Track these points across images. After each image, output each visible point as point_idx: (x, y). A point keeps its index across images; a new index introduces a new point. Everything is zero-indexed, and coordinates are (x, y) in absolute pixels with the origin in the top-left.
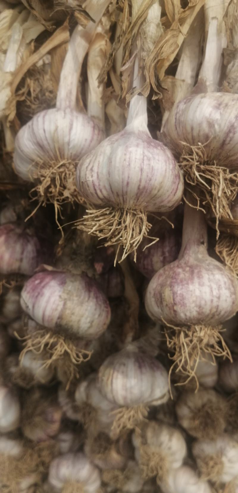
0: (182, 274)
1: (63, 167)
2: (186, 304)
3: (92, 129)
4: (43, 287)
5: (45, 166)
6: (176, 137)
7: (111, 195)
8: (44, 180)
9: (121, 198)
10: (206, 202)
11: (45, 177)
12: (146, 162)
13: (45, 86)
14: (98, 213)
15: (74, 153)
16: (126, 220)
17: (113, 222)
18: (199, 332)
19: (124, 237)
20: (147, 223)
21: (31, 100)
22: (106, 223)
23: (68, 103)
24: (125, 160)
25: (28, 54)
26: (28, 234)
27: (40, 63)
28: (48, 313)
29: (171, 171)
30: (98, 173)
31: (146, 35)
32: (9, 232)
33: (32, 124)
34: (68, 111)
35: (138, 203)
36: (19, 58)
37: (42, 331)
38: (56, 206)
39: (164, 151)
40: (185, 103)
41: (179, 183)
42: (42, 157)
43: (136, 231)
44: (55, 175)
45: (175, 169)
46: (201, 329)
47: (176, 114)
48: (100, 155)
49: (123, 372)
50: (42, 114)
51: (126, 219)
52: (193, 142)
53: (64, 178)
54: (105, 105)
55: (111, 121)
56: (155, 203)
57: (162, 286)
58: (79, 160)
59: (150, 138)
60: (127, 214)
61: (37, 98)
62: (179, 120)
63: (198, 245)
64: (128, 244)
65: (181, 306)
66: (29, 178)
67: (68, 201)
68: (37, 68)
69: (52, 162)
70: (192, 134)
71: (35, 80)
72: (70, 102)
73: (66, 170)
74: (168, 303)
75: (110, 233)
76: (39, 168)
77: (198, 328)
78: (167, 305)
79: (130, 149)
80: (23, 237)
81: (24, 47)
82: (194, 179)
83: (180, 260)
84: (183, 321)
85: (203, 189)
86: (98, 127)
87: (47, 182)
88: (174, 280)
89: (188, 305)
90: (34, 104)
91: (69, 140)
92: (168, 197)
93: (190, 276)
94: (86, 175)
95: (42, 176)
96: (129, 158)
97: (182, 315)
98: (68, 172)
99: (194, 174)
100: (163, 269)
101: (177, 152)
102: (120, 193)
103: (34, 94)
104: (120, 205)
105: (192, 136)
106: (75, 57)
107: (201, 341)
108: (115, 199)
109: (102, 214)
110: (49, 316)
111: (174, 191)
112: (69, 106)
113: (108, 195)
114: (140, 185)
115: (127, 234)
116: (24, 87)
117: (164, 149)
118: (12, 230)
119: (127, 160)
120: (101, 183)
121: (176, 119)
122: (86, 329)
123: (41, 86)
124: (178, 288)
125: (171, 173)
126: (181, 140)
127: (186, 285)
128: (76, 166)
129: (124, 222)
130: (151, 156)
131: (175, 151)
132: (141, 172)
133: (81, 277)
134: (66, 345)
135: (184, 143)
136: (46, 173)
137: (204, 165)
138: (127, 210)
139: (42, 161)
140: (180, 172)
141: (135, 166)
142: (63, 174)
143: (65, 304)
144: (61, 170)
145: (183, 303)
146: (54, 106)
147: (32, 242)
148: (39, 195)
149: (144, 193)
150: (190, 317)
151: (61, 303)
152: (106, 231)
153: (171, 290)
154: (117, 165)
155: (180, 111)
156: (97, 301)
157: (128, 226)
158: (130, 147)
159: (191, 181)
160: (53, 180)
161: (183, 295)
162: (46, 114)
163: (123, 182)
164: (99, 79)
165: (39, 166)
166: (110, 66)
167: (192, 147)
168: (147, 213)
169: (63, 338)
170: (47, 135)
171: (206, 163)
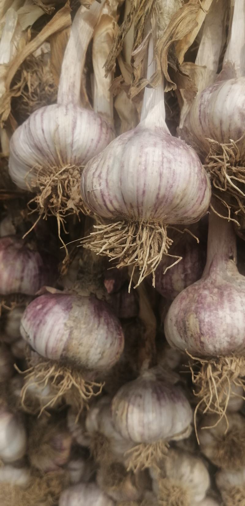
0: (209, 296)
1: (66, 173)
2: (215, 334)
3: (100, 127)
4: (46, 314)
5: (44, 172)
6: (201, 133)
7: (124, 207)
8: (44, 189)
9: (136, 210)
10: (239, 211)
11: (45, 186)
12: (166, 165)
13: (44, 79)
14: (109, 229)
15: (78, 156)
16: (142, 236)
17: (126, 240)
18: (229, 365)
19: (140, 257)
20: (167, 238)
21: (29, 95)
22: (118, 240)
23: (70, 97)
24: (140, 164)
25: (25, 42)
26: (29, 249)
27: (38, 53)
28: (51, 344)
29: (196, 175)
30: (107, 180)
31: (162, 11)
32: (8, 246)
33: (29, 124)
34: (70, 106)
35: (156, 216)
36: (14, 48)
37: (45, 364)
38: (59, 219)
39: (187, 150)
40: (211, 92)
41: (205, 190)
42: (41, 163)
43: (154, 249)
44: (57, 183)
45: (201, 172)
46: (232, 361)
47: (200, 105)
48: (110, 157)
49: (139, 406)
50: (40, 111)
51: (142, 234)
52: (223, 138)
53: (68, 186)
54: (114, 98)
55: (120, 117)
56: (177, 215)
57: (186, 311)
58: (85, 165)
59: (170, 135)
60: (142, 229)
61: (35, 93)
62: (204, 112)
63: (226, 260)
64: (145, 265)
65: (209, 337)
66: (27, 187)
67: (73, 213)
68: (35, 58)
69: (53, 168)
70: (221, 128)
71: (33, 73)
72: (73, 96)
73: (70, 176)
74: (193, 334)
75: (123, 253)
76: (38, 175)
77: (228, 360)
78: (192, 336)
79: (146, 150)
80: (23, 252)
81: (19, 36)
82: (224, 184)
83: (205, 279)
84: (212, 354)
85: (235, 196)
86: (106, 124)
87: (47, 191)
88: (201, 305)
89: (217, 335)
90: (32, 101)
91: (73, 140)
92: (193, 207)
93: (219, 299)
94: (92, 183)
95: (42, 185)
96: (146, 161)
97: (211, 347)
98: (71, 179)
99: (224, 177)
100: (185, 290)
101: (201, 152)
102: (135, 204)
103: (31, 88)
104: (134, 218)
105: (221, 132)
106: (78, 43)
107: (231, 374)
108: (129, 212)
109: (113, 229)
110: (53, 348)
111: (200, 199)
112: (72, 102)
113: (120, 206)
114: (158, 194)
115: (143, 253)
116: (20, 81)
117: (188, 148)
118: (11, 245)
119: (143, 163)
120: (111, 193)
121: (200, 111)
122: (96, 361)
123: (40, 79)
124: (205, 314)
125: (196, 177)
126: (206, 136)
127: (214, 312)
128: (81, 172)
129: (140, 238)
130: (171, 157)
131: (200, 150)
132: (161, 178)
133: (90, 299)
134: (73, 378)
135: (212, 141)
136: (46, 181)
137: (235, 166)
138: (143, 224)
139: (41, 167)
140: (206, 176)
141: (153, 171)
142: (66, 182)
143: (71, 333)
144: (64, 177)
145: (212, 332)
146: (55, 102)
147: (34, 258)
148: (38, 206)
149: (164, 203)
150: (220, 349)
151: (67, 333)
152: (118, 249)
153: (197, 317)
154: (131, 170)
155: (205, 101)
156: (108, 328)
157: (144, 243)
158: (146, 147)
159: (219, 185)
160: (54, 189)
161: (211, 324)
162: (45, 110)
163: (137, 191)
164: (106, 67)
165: (38, 173)
166: (119, 50)
167: (222, 145)
168: (167, 226)
169: (70, 371)
170: (47, 136)
171: (237, 164)
